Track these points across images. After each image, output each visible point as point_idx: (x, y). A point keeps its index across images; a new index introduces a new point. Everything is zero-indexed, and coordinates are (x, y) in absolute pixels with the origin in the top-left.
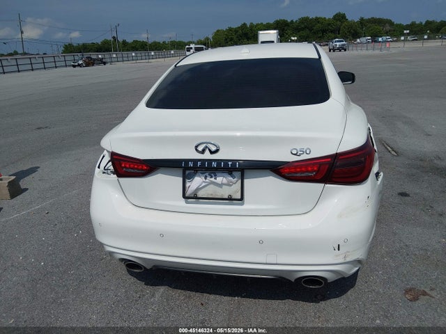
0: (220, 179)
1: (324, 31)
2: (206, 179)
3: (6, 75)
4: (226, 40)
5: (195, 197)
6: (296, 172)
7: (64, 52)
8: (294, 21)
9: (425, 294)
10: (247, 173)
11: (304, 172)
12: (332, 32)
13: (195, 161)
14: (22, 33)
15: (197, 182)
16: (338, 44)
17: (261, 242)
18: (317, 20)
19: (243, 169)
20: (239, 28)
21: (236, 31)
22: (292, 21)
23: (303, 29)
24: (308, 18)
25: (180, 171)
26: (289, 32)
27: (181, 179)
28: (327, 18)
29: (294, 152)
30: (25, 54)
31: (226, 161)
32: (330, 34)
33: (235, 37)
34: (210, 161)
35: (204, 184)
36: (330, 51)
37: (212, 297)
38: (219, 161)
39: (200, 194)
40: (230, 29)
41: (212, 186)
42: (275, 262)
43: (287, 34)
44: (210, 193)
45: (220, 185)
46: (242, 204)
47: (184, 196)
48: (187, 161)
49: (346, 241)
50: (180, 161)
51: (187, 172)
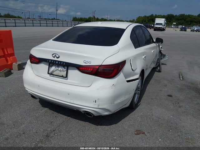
0: (60, 69)
1: (191, 22)
2: (56, 67)
3: (48, 27)
4: (142, 21)
5: (51, 74)
6: (85, 70)
7: (73, 20)
8: (177, 15)
9: (144, 133)
10: (69, 67)
11: (87, 70)
12: (195, 22)
13: (51, 60)
14: (57, 11)
15: (53, 68)
16: (196, 28)
17: (69, 94)
18: (189, 16)
19: (67, 66)
20: (149, 16)
21: (148, 17)
22: (176, 15)
23: (181, 20)
24: (184, 14)
25: (48, 63)
26: (174, 20)
27: (48, 67)
28: (194, 15)
29: (85, 62)
30: (57, 19)
31: (61, 62)
32: (195, 23)
33: (147, 21)
34: (56, 61)
35: (55, 70)
36: (191, 31)
37: (61, 115)
38: (59, 61)
39: (54, 73)
40: (145, 16)
41: (58, 71)
42: (73, 103)
43: (172, 21)
44: (57, 73)
45: (60, 71)
46: (67, 79)
47: (48, 73)
48: (49, 60)
49: (99, 99)
50: (47, 59)
51: (51, 64)
